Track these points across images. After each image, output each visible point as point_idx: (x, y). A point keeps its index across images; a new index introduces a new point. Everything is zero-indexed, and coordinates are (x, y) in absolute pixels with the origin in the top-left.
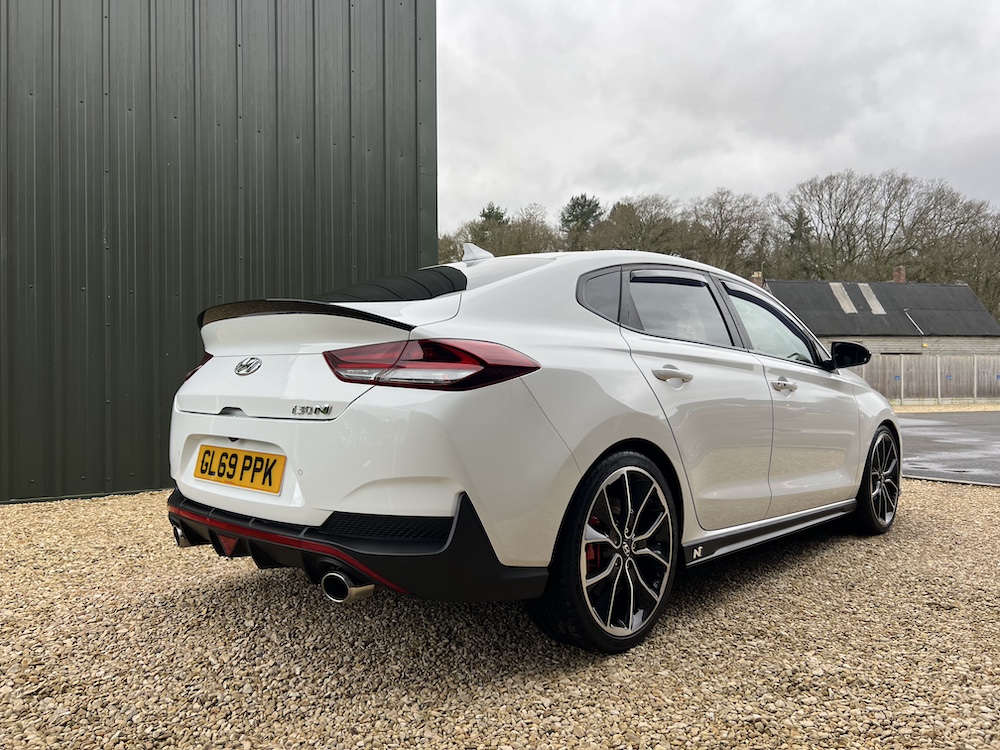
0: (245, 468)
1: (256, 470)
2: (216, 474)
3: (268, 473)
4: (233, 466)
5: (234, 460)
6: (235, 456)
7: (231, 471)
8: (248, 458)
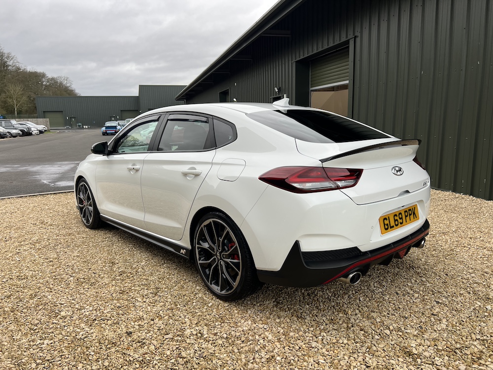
0: (406, 216)
1: (410, 215)
2: (395, 226)
3: (414, 214)
4: (401, 218)
5: (400, 216)
6: (400, 214)
7: (401, 221)
8: (406, 212)
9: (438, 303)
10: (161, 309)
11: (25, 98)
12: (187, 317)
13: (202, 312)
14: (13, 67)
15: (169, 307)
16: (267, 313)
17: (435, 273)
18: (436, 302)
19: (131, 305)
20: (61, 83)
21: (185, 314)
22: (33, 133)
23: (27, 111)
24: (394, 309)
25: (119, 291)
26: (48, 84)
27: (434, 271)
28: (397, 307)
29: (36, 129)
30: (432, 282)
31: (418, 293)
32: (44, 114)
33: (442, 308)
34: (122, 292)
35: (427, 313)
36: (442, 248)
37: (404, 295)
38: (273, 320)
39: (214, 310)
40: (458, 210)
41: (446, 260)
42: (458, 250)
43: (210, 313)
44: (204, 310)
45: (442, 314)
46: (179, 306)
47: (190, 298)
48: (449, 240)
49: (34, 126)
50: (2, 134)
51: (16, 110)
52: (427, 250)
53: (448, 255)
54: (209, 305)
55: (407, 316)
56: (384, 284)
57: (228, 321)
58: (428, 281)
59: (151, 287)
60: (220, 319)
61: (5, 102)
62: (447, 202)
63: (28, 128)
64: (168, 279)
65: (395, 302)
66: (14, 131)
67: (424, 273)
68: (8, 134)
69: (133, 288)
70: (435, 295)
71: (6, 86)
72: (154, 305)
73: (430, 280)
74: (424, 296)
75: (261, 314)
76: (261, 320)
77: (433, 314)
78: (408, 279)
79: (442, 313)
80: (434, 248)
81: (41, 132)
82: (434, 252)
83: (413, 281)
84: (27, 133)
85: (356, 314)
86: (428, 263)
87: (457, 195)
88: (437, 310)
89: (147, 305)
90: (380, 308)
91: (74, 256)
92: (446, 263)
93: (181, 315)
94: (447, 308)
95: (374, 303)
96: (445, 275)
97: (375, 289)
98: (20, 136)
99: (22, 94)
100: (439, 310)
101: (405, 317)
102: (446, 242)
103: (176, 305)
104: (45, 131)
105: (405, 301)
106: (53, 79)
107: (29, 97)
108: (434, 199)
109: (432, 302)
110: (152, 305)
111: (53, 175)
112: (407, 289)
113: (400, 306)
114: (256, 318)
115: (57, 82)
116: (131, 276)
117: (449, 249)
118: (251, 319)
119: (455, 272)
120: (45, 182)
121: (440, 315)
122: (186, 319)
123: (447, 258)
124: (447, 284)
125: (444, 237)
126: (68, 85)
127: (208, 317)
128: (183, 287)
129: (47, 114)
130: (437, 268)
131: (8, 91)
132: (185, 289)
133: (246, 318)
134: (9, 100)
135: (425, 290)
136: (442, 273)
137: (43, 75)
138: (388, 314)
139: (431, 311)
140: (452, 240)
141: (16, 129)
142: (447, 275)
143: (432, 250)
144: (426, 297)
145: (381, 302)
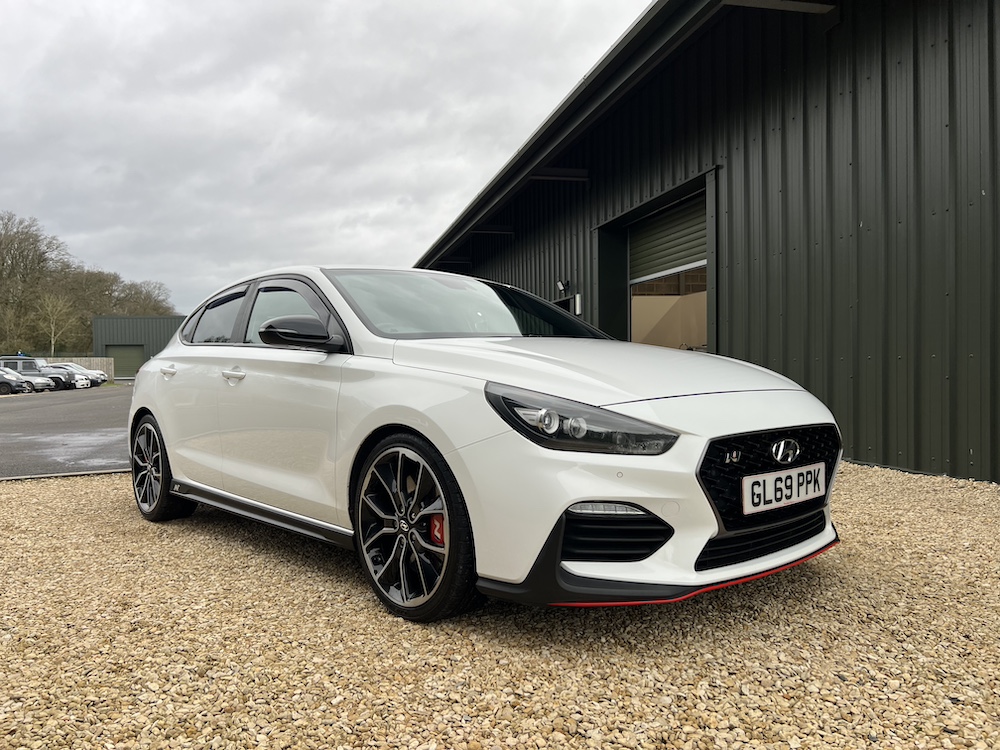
9: (955, 701)
10: (201, 708)
11: (73, 320)
12: (265, 730)
13: (310, 719)
14: (57, 262)
15: (225, 705)
16: (486, 721)
17: (936, 633)
18: (951, 699)
19: (126, 698)
20: (148, 296)
21: (263, 723)
22: (78, 385)
23: (75, 347)
24: (837, 715)
25: (109, 666)
26: (122, 295)
27: (932, 628)
28: (845, 711)
29: (84, 377)
30: (933, 652)
31: (898, 676)
32: (106, 350)
33: (968, 715)
34: (118, 669)
35: (930, 726)
36: (946, 579)
37: (860, 683)
38: (498, 741)
39: (343, 715)
40: (969, 509)
41: (960, 606)
42: (987, 585)
43: (331, 721)
44: (318, 714)
45: (972, 730)
46: (251, 703)
47: (287, 683)
48: (959, 564)
49: (81, 371)
50: (14, 384)
51: (53, 342)
52: (908, 584)
53: (963, 595)
54: (334, 701)
55: (874, 734)
56: (806, 654)
57: (373, 743)
58: (922, 651)
59: (198, 658)
60: (354, 737)
61: (33, 328)
62: (940, 495)
63: (68, 374)
64: (248, 639)
65: (838, 698)
66: (38, 381)
67: (908, 633)
68: (25, 385)
69: (149, 659)
70: (945, 681)
71: (38, 297)
72: (187, 699)
73: (925, 648)
74: (914, 685)
75: (468, 725)
76: (465, 740)
77: (946, 730)
78: (868, 646)
79: (971, 726)
80: (926, 580)
81: (94, 383)
82: (927, 588)
83: (882, 651)
84: (64, 385)
85: (731, 728)
86: (915, 612)
87: (961, 482)
88: (957, 718)
89: (169, 698)
90: (798, 713)
91: (40, 592)
92: (961, 612)
93: (251, 725)
94: (983, 714)
95: (780, 699)
96: (963, 639)
97: (781, 665)
98: (51, 390)
99: (67, 314)
100: (962, 719)
101: (869, 737)
102: (953, 567)
103: (246, 701)
104: (104, 381)
105: (866, 696)
106: (133, 286)
107: (83, 320)
108: (908, 489)
109: (940, 700)
110: (181, 699)
111: (80, 449)
112: (868, 666)
113: (854, 710)
114: (452, 733)
115: (141, 292)
116: (157, 633)
117: (963, 583)
118: (439, 737)
119: (987, 630)
120: (59, 459)
121: (966, 732)
122: (261, 737)
123: (962, 600)
124: (971, 657)
125: (945, 558)
126: (161, 298)
127: (322, 730)
128: (279, 658)
129: (111, 351)
130: (941, 623)
131: (42, 306)
132: (282, 662)
133: (425, 734)
134: (42, 324)
135: (914, 670)
136: (955, 634)
137: (115, 279)
138: (822, 729)
139: (941, 721)
140: (968, 564)
141: (43, 375)
142: (967, 637)
143: (922, 584)
144: (920, 688)
145: (799, 698)
